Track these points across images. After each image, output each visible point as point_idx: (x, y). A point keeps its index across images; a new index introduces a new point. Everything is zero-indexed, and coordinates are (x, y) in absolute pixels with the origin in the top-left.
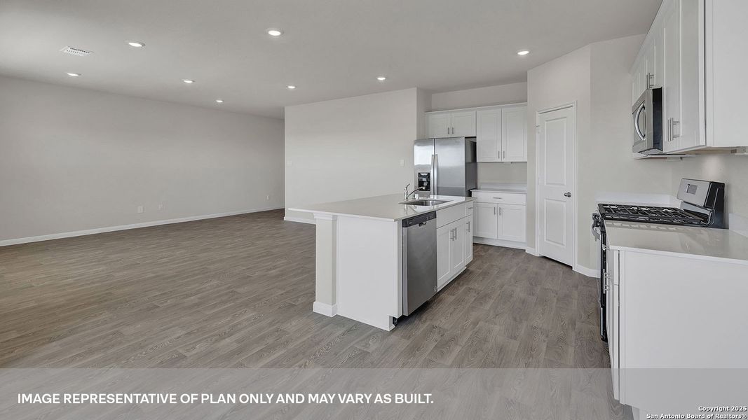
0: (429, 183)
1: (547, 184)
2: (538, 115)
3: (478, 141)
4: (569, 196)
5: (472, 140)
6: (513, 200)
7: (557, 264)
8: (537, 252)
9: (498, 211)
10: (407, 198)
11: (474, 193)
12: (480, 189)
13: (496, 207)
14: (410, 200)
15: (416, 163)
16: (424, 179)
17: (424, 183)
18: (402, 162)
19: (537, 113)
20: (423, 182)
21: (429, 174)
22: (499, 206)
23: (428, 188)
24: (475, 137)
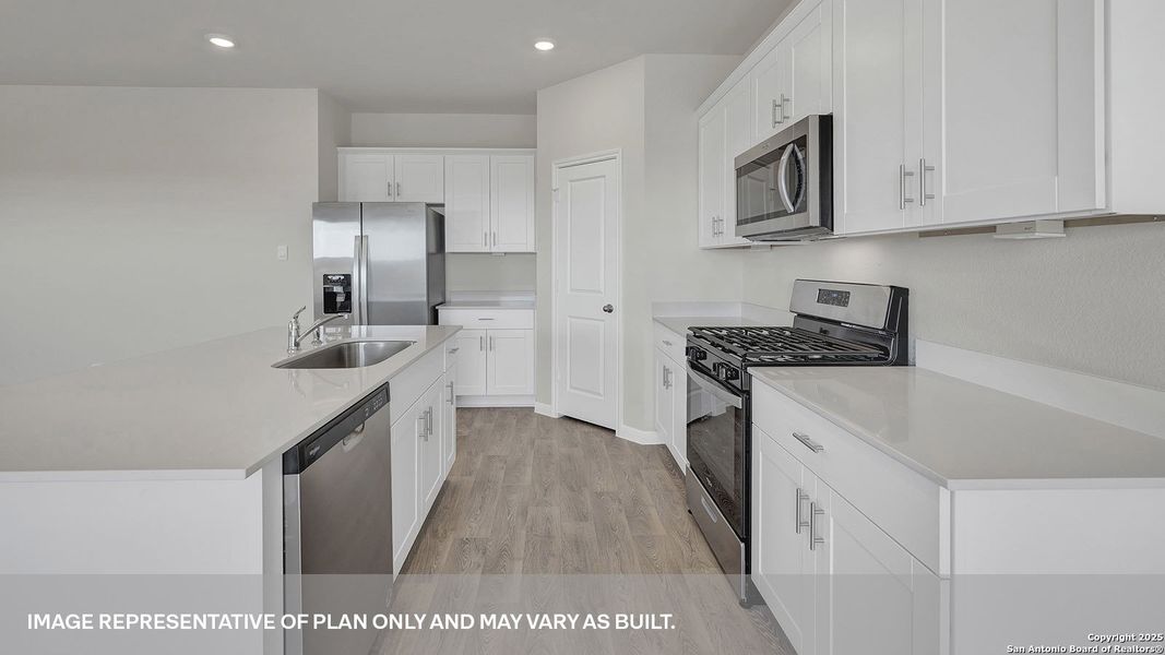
0: (348, 296)
1: (572, 290)
2: (555, 171)
3: (448, 213)
4: (610, 311)
5: (436, 209)
6: (511, 322)
7: (591, 429)
8: (553, 410)
9: (487, 344)
10: (297, 344)
11: (443, 313)
12: (450, 303)
13: (484, 336)
14: (308, 347)
15: (318, 254)
16: (338, 289)
17: (335, 300)
18: (282, 251)
19: (554, 166)
20: (335, 294)
21: (348, 278)
22: (490, 333)
23: (347, 306)
24: (443, 205)
